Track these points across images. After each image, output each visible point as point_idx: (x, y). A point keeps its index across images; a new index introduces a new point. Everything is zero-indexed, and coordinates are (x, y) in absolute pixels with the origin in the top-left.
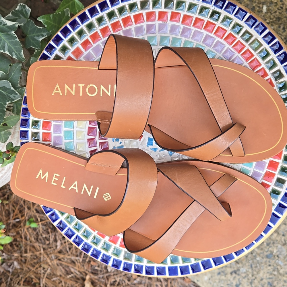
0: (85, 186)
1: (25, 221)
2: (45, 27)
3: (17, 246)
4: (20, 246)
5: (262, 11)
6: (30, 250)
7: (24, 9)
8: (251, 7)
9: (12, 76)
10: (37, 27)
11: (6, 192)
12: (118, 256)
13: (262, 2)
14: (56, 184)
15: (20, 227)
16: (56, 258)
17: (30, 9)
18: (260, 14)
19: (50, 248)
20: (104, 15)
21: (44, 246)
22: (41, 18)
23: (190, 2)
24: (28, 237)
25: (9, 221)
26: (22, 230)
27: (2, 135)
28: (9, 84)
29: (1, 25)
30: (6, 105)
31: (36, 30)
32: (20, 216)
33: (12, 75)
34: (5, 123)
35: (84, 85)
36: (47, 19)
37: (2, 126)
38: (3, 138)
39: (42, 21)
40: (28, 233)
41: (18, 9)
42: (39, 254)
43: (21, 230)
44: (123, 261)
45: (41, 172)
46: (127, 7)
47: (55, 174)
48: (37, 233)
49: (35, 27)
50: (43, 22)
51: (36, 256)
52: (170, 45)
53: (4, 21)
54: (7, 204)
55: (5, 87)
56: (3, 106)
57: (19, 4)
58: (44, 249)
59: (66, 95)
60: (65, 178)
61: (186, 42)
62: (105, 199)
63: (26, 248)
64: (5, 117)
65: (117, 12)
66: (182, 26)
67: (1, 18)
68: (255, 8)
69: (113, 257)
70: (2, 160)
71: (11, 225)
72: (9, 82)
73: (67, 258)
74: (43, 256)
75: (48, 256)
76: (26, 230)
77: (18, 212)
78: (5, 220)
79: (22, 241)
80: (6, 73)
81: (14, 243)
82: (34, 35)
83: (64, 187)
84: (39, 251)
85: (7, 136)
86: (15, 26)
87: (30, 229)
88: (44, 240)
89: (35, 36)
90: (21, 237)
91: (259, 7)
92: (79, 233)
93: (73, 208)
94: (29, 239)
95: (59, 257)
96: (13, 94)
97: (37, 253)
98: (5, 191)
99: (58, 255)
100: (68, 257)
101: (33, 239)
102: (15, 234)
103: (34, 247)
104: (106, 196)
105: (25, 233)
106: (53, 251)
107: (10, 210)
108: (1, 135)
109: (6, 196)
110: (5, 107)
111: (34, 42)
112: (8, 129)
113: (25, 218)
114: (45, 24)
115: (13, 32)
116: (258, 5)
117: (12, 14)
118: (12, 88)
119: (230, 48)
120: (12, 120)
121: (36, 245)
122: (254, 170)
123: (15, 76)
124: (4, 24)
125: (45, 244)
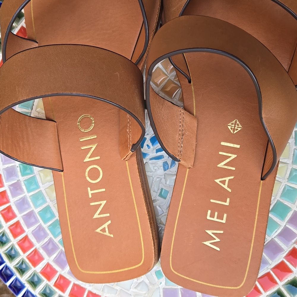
0: (221, 165)
14: (225, 215)
35: (89, 189)
45: (207, 243)
47: (208, 218)
59: (108, 215)
60: (212, 201)
62: (239, 129)
83: (228, 200)
93: (262, 181)
104: (234, 129)
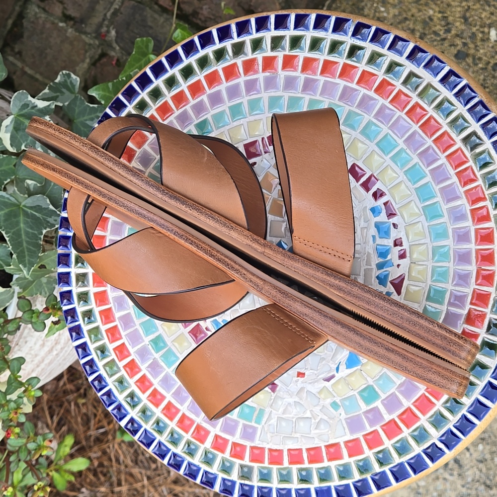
1: (115, 432)
2: (101, 104)
3: (105, 475)
4: (108, 475)
5: (488, 39)
6: (126, 480)
7: (69, 79)
8: (470, 34)
9: (51, 187)
10: (89, 106)
11: (82, 384)
12: (228, 473)
13: (487, 23)
15: (108, 441)
16: (171, 492)
17: (78, 79)
18: (486, 44)
19: (159, 475)
20: (176, 74)
21: (149, 473)
22: (94, 91)
23: (312, 36)
24: (122, 458)
25: (89, 433)
26: (111, 446)
27: (44, 285)
28: (46, 201)
29: (29, 108)
30: (42, 234)
31: (88, 111)
32: (105, 423)
33: (51, 185)
34: (42, 263)
36: (103, 90)
37: (39, 269)
38: (46, 289)
39: (96, 94)
40: (120, 452)
41: (59, 81)
42: (140, 487)
43: (109, 447)
44: (239, 482)
46: (212, 56)
48: (136, 451)
49: (85, 105)
50: (97, 97)
51: (136, 490)
52: (285, 111)
53: (33, 102)
54: (83, 404)
55: (39, 206)
56: (37, 237)
57: (61, 73)
58: (149, 478)
61: (311, 102)
63: (119, 477)
64: (39, 255)
65: (195, 66)
66: (303, 77)
67: (27, 98)
68: (476, 35)
69: (221, 475)
70: (43, 326)
71: (92, 439)
72: (45, 197)
73: (188, 492)
74: (149, 491)
75: (156, 490)
76: (116, 446)
77: (102, 416)
78: (82, 432)
79: (112, 466)
80: (40, 184)
81: (99, 470)
82: (85, 118)
84: (140, 481)
85: (52, 287)
86: (51, 107)
87: (123, 445)
88: (148, 462)
89: (86, 120)
90: (110, 460)
91: (483, 32)
92: (161, 437)
94: (123, 462)
95: (174, 490)
96: (53, 217)
97: (138, 485)
98: (80, 382)
99: (173, 486)
100: (190, 490)
101: (129, 462)
102: (99, 454)
103: (131, 475)
105: (116, 451)
106: (164, 480)
107: (90, 413)
108: (42, 285)
109: (82, 391)
110: (41, 238)
111: (85, 130)
112: (48, 274)
113: (114, 425)
114: (101, 100)
115: (47, 118)
116: (482, 30)
117: (49, 89)
118: (51, 207)
119: (386, 104)
120: (52, 258)
121: (136, 471)
122: (447, 308)
123: (55, 187)
124: (33, 106)
125: (149, 468)
